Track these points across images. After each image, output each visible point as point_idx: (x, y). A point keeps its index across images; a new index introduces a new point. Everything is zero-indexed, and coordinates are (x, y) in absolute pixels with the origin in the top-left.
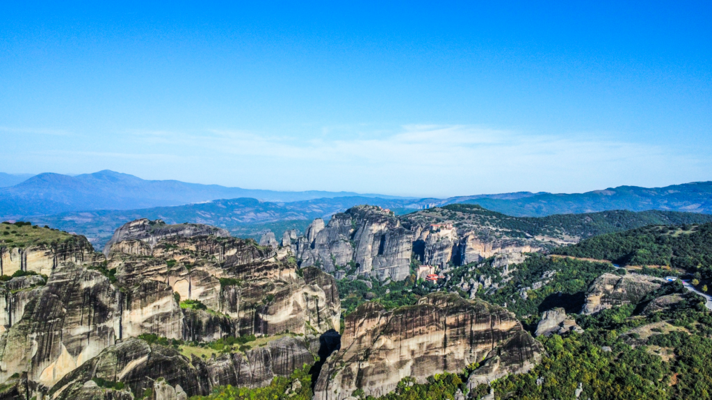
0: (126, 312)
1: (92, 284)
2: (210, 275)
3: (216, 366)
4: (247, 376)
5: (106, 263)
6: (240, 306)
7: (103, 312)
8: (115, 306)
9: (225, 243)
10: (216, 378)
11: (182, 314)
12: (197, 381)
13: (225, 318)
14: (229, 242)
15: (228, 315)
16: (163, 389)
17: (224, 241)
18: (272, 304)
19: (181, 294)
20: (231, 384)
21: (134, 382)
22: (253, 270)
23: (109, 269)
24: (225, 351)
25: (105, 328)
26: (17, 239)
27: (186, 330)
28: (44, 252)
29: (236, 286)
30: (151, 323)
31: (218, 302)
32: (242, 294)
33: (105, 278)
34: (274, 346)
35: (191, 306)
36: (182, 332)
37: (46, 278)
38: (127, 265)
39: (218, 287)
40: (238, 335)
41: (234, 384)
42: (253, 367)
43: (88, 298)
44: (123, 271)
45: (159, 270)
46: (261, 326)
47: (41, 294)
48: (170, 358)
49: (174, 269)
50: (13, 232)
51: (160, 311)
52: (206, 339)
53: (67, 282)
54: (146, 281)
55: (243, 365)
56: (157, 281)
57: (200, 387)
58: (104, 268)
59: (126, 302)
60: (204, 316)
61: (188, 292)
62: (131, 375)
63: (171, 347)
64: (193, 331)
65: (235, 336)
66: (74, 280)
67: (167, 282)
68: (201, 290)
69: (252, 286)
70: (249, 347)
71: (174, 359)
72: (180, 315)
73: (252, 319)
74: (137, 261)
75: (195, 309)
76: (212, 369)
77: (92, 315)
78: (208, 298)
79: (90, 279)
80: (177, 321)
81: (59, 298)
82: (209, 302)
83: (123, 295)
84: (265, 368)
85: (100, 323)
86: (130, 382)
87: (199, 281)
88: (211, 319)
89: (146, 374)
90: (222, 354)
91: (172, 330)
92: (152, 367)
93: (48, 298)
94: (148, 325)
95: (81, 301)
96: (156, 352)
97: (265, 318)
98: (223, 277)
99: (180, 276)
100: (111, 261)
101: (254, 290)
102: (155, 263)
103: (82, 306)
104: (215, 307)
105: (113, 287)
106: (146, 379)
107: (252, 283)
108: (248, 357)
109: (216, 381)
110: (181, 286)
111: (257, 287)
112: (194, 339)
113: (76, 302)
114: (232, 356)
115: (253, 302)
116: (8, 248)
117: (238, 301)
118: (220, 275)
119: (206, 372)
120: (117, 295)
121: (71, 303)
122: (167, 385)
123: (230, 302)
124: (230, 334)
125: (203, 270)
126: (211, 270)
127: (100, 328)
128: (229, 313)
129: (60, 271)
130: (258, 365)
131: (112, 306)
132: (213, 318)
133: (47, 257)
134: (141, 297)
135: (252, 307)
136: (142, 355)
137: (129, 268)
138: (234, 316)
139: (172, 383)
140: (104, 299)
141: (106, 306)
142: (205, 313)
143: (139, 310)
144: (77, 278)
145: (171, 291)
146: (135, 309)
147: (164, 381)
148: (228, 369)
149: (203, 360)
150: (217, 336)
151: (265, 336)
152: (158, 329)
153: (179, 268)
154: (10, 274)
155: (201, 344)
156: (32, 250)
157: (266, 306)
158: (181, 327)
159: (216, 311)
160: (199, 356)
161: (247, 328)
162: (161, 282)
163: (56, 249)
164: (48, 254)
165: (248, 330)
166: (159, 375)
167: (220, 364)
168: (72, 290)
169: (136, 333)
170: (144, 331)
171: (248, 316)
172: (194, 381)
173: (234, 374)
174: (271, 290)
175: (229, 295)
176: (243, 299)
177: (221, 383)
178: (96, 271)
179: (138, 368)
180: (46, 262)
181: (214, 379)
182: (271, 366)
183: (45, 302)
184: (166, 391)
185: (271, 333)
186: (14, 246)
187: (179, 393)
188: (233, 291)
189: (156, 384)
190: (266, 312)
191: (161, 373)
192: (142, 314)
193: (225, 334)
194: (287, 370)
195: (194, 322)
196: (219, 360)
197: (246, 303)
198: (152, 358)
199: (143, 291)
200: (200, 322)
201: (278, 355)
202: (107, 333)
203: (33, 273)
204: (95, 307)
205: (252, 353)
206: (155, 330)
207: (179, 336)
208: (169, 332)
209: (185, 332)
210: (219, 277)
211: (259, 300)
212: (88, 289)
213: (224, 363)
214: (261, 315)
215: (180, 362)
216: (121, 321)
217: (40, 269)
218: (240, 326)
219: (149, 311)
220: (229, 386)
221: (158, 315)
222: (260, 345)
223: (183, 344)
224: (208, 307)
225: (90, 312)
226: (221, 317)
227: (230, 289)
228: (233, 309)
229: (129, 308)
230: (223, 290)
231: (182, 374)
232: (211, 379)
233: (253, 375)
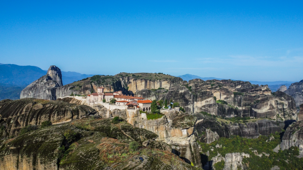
0: (195, 103)
1: (183, 91)
2: (229, 90)
3: (232, 127)
4: (247, 133)
5: (188, 84)
6: (243, 104)
7: (187, 102)
8: (191, 100)
9: (236, 83)
10: (232, 132)
11: (217, 105)
12: (224, 132)
13: (236, 109)
14: (238, 82)
15: (237, 108)
16: (210, 132)
17: (235, 82)
18: (259, 104)
19: (217, 97)
20: (239, 135)
21: (198, 128)
22: (249, 91)
23: (189, 86)
24: (236, 122)
25: (188, 108)
26: (159, 78)
27: (219, 112)
28: (167, 82)
29: (241, 96)
30: (205, 107)
31: (233, 102)
32: (244, 99)
33: (187, 89)
34: (260, 122)
35: (221, 102)
36: (217, 112)
37: (168, 90)
38: (196, 85)
39: (233, 96)
40: (242, 116)
41: (240, 135)
42: (249, 130)
43: (181, 96)
44: (194, 87)
45: (208, 87)
46: (253, 114)
47: (166, 95)
48: (212, 121)
49: (214, 87)
50: (158, 76)
51: (208, 103)
52: (227, 117)
53: (174, 91)
54: (202, 91)
55: (244, 128)
56: (207, 91)
57: (225, 134)
58: (187, 86)
59: (195, 98)
60: (227, 107)
61: (220, 97)
62: (197, 125)
63: (212, 117)
64: (222, 113)
65: (240, 117)
66: (177, 90)
67: (211, 92)
68: (225, 96)
69: (249, 96)
70: (247, 122)
71: (214, 122)
72: (216, 105)
73: (249, 110)
74: (199, 83)
75: (222, 104)
76: (230, 128)
77: (183, 102)
78: (228, 100)
79: (182, 89)
80: (215, 108)
81: (172, 96)
82: (229, 102)
83: (194, 96)
84: (255, 131)
85: (186, 106)
86: (197, 128)
87: (224, 92)
88: (229, 108)
89: (203, 126)
90: (235, 123)
91: (213, 112)
92: (205, 123)
93: (168, 96)
94: (203, 108)
95: (179, 97)
96: (207, 118)
97: (255, 110)
98: (235, 91)
99: (216, 89)
100: (190, 84)
101: (250, 98)
102: (206, 84)
103: (180, 99)
104: (231, 104)
105: (190, 93)
106: (203, 128)
107: (249, 94)
108: (247, 125)
109: (232, 133)
110: (217, 94)
111: (251, 97)
112: (222, 116)
113: (177, 97)
114: (239, 124)
115: (249, 103)
116: (156, 80)
117: (242, 102)
118: (234, 91)
119: (228, 129)
120: (192, 96)
121: (176, 98)
122: (211, 131)
123: (238, 102)
124: (238, 116)
125: (226, 88)
126: (229, 88)
127: (186, 108)
128: (237, 107)
129: (172, 87)
130: (252, 129)
131: (190, 100)
132: (230, 108)
133: (168, 83)
134: (201, 97)
135: (249, 105)
136: (201, 119)
137: (196, 86)
138: (240, 108)
139: (214, 130)
140: (187, 97)
141: (188, 100)
142: (227, 106)
143: (200, 102)
144: (178, 89)
145: (212, 95)
146: (198, 101)
147: (210, 129)
148: (237, 129)
149: (226, 124)
150: (232, 116)
151: (255, 118)
152: (207, 110)
153: (216, 86)
154: (157, 89)
155: (225, 118)
156: (163, 81)
157: (255, 105)
158: (217, 110)
159: (232, 105)
160: (225, 122)
161: (246, 114)
162: (208, 91)
163: (171, 81)
164: (168, 82)
165: (247, 115)
166: (208, 127)
167: (234, 127)
168: (176, 93)
169: (199, 111)
170: (202, 110)
171: (247, 109)
172: (222, 131)
173: (240, 132)
174: (258, 98)
175: (238, 99)
176: (244, 101)
177: (234, 134)
178: (184, 87)
179: (200, 123)
180: (168, 85)
181: (231, 132)
182: (258, 130)
183: (168, 98)
184: (211, 133)
185: (259, 117)
186: (158, 79)
187: (216, 135)
188: (239, 97)
189: (207, 130)
190: (256, 107)
191: (209, 126)
192: (201, 104)
193: (236, 115)
194: (267, 133)
195: (222, 109)
196: (233, 125)
197: (246, 103)
198: (205, 120)
199: (202, 95)
200: (225, 109)
201: (262, 126)
202: (188, 110)
203: (164, 89)
204: (184, 100)
205: (249, 124)
206: (206, 111)
207: (216, 114)
208: (212, 112)
209: (219, 113)
210: (233, 92)
211: (252, 102)
212: (182, 93)
213: (236, 127)
214: (253, 109)
215: (216, 123)
216: (193, 106)
217: (166, 87)
218: (243, 113)
219: (204, 103)
220: (238, 136)
221: (207, 105)
222: (253, 121)
223: (218, 117)
224: (228, 104)
225: (182, 101)
226: (234, 108)
227: (238, 97)
228: (240, 106)
229: (196, 101)
230: (235, 97)
231: (217, 128)
232: (230, 132)
233: (249, 133)
